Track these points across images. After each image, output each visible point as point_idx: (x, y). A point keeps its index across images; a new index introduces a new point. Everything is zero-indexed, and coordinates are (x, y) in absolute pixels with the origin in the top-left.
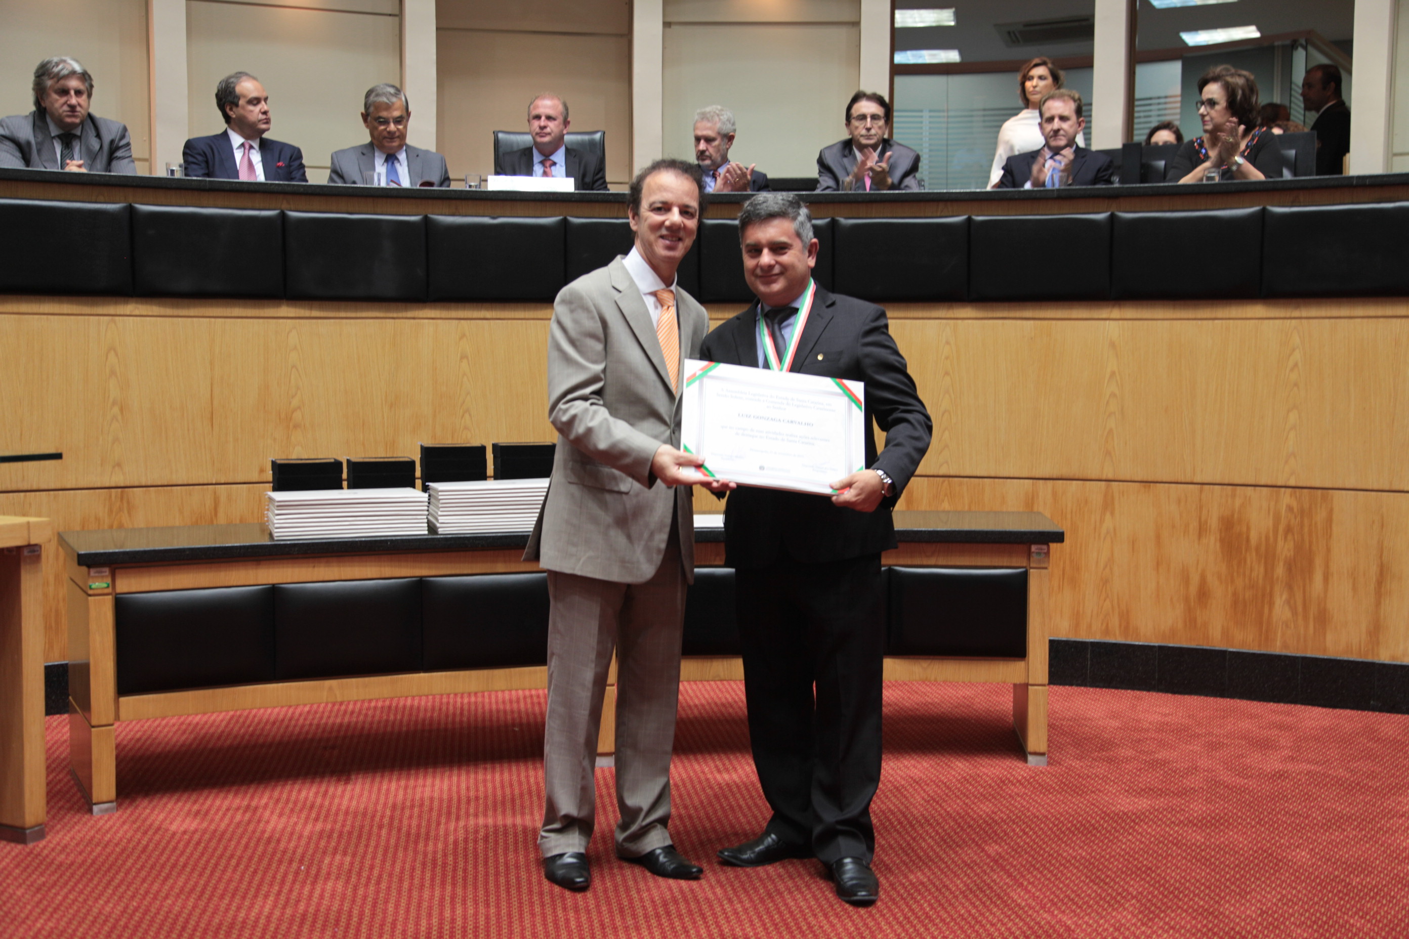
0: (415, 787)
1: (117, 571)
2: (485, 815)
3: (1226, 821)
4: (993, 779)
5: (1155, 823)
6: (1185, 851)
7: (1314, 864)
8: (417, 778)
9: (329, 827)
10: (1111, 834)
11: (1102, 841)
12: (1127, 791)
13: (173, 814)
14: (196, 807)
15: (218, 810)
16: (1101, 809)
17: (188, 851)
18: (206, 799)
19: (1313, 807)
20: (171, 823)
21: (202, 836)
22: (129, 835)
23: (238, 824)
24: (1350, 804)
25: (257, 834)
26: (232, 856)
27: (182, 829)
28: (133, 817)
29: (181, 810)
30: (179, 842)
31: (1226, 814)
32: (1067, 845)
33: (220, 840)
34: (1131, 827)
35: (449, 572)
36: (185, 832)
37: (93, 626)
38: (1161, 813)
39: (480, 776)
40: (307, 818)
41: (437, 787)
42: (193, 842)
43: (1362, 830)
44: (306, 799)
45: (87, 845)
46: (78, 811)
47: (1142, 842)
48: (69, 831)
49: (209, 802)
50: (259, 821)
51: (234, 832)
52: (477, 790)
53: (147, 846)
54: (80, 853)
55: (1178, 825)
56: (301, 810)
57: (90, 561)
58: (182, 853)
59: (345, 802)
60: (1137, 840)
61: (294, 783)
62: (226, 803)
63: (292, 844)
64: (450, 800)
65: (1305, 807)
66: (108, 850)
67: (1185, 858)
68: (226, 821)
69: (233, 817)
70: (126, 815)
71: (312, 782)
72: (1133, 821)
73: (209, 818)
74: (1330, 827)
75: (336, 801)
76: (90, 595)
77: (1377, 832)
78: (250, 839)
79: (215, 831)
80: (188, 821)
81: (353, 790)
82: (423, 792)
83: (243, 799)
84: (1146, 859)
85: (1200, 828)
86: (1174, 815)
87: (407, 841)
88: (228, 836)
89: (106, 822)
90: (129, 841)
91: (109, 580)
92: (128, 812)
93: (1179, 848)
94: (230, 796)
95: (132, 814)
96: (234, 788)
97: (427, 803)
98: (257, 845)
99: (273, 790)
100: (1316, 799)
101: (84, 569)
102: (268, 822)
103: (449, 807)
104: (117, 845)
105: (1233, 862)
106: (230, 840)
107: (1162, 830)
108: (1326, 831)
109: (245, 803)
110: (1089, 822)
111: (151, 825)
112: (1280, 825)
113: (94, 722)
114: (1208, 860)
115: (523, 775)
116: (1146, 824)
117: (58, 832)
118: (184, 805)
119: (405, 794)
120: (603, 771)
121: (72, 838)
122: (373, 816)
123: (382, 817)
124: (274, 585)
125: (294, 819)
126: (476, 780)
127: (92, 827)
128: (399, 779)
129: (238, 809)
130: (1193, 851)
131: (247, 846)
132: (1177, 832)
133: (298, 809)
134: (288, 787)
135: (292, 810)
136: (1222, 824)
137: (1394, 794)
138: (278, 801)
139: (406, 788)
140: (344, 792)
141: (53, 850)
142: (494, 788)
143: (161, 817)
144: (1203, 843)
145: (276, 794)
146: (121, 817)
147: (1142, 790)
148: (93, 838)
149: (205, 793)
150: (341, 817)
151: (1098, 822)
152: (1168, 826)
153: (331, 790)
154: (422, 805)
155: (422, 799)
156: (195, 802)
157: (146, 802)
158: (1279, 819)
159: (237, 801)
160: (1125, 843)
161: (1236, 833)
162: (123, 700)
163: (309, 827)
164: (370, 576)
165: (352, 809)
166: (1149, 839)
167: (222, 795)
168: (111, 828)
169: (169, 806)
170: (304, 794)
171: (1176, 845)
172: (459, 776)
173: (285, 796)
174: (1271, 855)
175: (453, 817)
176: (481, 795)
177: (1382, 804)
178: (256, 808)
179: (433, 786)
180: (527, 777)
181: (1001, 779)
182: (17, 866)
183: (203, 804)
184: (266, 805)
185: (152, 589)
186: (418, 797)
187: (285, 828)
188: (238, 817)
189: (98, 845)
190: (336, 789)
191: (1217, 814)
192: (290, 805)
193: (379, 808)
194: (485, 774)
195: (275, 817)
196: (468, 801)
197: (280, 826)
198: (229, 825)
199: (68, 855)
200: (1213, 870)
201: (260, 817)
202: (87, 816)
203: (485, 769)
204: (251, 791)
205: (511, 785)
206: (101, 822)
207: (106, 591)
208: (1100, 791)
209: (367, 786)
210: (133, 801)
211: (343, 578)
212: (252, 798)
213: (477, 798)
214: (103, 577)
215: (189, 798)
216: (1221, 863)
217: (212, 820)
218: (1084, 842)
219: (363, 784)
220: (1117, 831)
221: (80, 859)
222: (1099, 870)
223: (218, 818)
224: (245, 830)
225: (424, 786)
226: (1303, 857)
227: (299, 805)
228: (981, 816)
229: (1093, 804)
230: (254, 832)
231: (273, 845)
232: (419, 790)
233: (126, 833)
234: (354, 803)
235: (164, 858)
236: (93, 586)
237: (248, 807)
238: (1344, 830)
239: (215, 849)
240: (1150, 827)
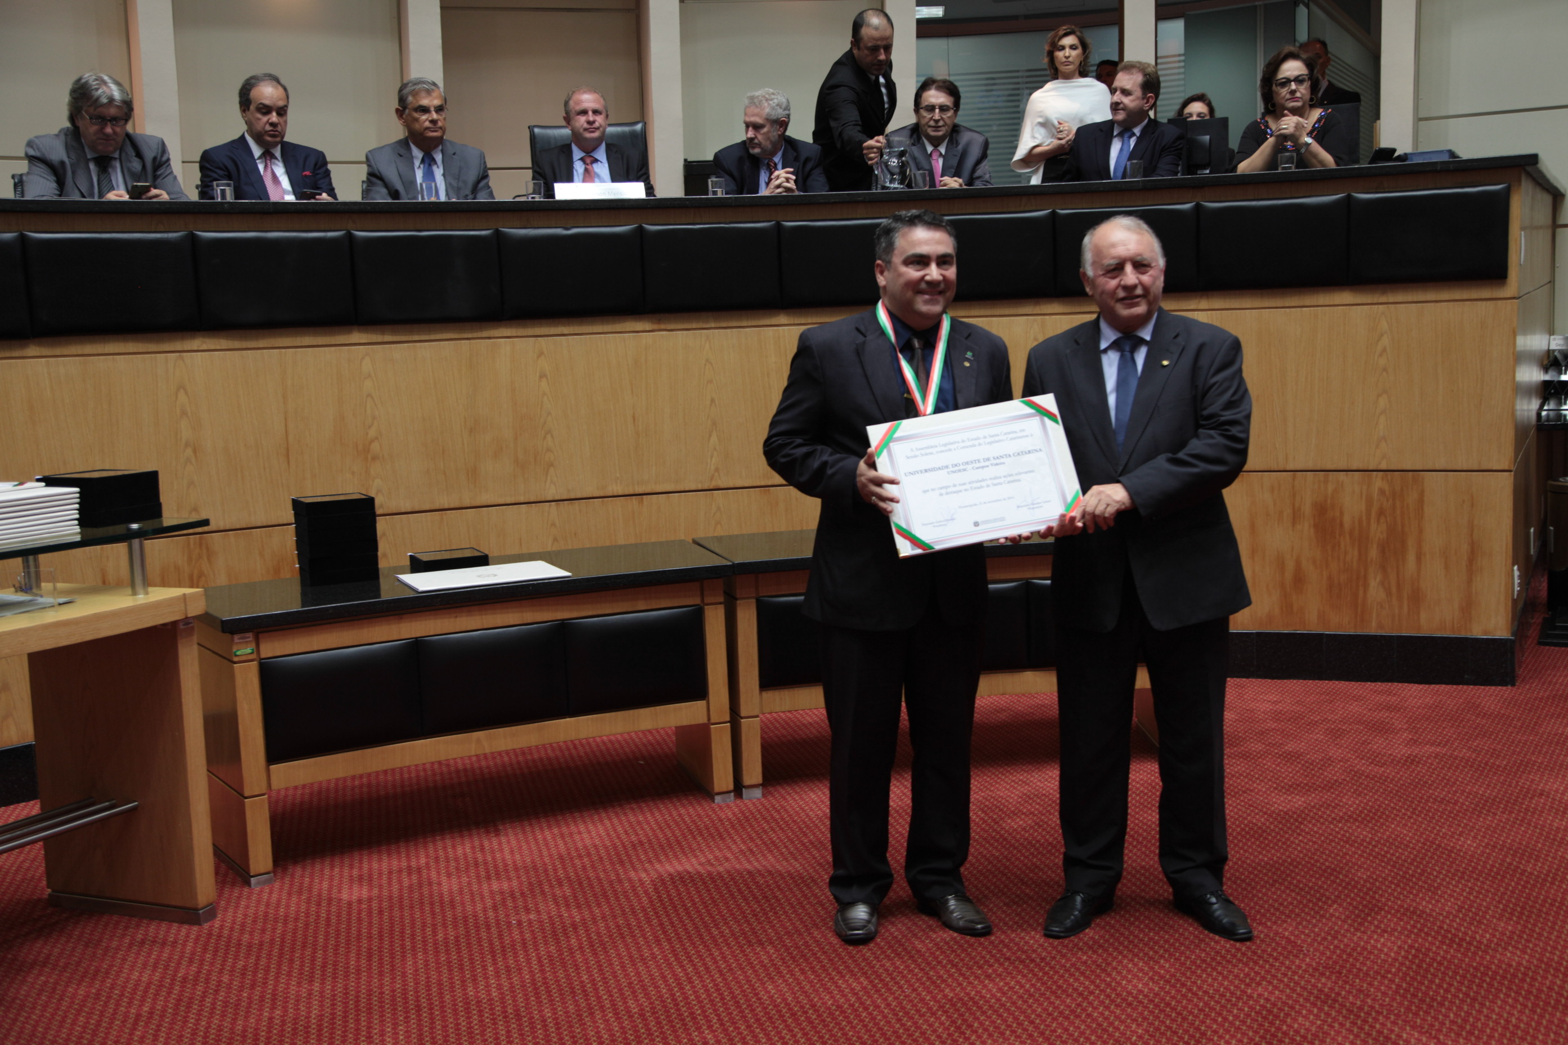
0: (571, 834)
1: (261, 635)
2: (660, 861)
3: (1383, 813)
4: (1142, 785)
5: (1318, 821)
6: (1358, 848)
7: (1483, 852)
8: (568, 826)
9: (505, 886)
10: (1282, 836)
11: (1276, 844)
12: (1276, 789)
13: (336, 882)
14: (355, 872)
15: (380, 874)
16: (1261, 811)
17: (375, 920)
18: (361, 862)
19: (1456, 792)
20: (339, 892)
21: (380, 902)
22: (303, 908)
23: (411, 886)
24: (1488, 785)
25: (436, 898)
26: (424, 925)
27: (355, 898)
28: (295, 889)
29: (341, 876)
30: (359, 912)
31: (1380, 806)
32: (1246, 851)
33: (401, 908)
34: (1297, 827)
35: (590, 613)
36: (360, 901)
37: (240, 695)
38: (1319, 810)
39: (632, 819)
40: (478, 876)
41: (594, 834)
42: (375, 912)
43: (1511, 812)
44: (465, 855)
45: (265, 923)
46: (233, 884)
47: (1315, 843)
48: (237, 907)
49: (365, 866)
50: (430, 884)
51: (411, 898)
52: (637, 835)
53: (328, 920)
54: (263, 931)
55: (1340, 822)
56: (467, 869)
57: (234, 628)
58: (370, 923)
59: (508, 857)
60: (1309, 840)
61: (443, 839)
62: (385, 865)
63: (479, 907)
64: (615, 848)
65: (1449, 792)
66: (291, 926)
67: (1361, 856)
68: (395, 888)
69: (400, 882)
70: (286, 887)
71: (462, 836)
72: (1296, 820)
73: (375, 883)
74: (1481, 812)
75: (498, 855)
76: (235, 663)
77: (1526, 814)
78: (432, 904)
79: (390, 898)
80: (355, 887)
81: (509, 842)
82: (582, 839)
83: (400, 861)
84: (1326, 860)
85: (1362, 823)
86: (1332, 812)
87: (595, 895)
88: (406, 902)
89: (271, 893)
90: (307, 915)
91: (254, 645)
92: (287, 880)
93: (1352, 845)
94: (385, 857)
95: (292, 885)
96: (384, 848)
97: (593, 851)
98: (443, 910)
99: (426, 847)
100: (1455, 783)
101: (228, 635)
102: (439, 884)
103: (618, 854)
104: (296, 919)
105: (1409, 857)
106: (412, 907)
107: (1327, 827)
108: (1479, 816)
109: (404, 864)
110: (1255, 824)
111: (320, 895)
112: (1434, 814)
113: (247, 794)
114: (1384, 856)
115: (675, 813)
116: (1310, 822)
117: (226, 909)
118: (341, 871)
119: (566, 844)
120: (754, 804)
121: (245, 915)
122: (546, 870)
123: (555, 870)
124: (416, 638)
125: (465, 879)
126: (629, 821)
127: (259, 902)
128: (550, 827)
129: (400, 871)
130: (1366, 847)
131: (433, 913)
132: (1341, 829)
133: (462, 866)
134: (440, 844)
135: (457, 869)
136: (1380, 817)
137: (1523, 772)
138: (437, 859)
139: (562, 836)
140: (500, 844)
141: (232, 929)
142: (654, 831)
143: (325, 885)
144: (1372, 839)
145: (431, 851)
146: (281, 889)
147: (1291, 786)
148: (266, 915)
149: (356, 856)
150: (512, 874)
151: (1264, 824)
152: (1331, 823)
153: (486, 843)
154: (589, 855)
155: (585, 847)
156: (351, 867)
157: (299, 871)
158: (1430, 807)
159: (395, 863)
160: (1298, 845)
161: (1397, 825)
162: (273, 767)
163: (485, 886)
164: (512, 623)
165: (519, 863)
166: (1319, 838)
167: (375, 857)
168: (279, 901)
169: (327, 871)
170: (460, 851)
171: (1346, 842)
172: (610, 819)
173: (441, 853)
174: (1439, 846)
175: (628, 866)
176: (644, 839)
177: (1518, 782)
178: (419, 870)
179: (589, 832)
180: (680, 815)
181: (1150, 784)
182: (205, 950)
183: (361, 868)
184: (427, 864)
185: (297, 651)
186: (580, 845)
187: (461, 891)
188: (406, 882)
189: (276, 920)
190: (491, 843)
191: (1372, 807)
192: (453, 864)
193: (547, 860)
194: (635, 815)
195: (444, 879)
196: (634, 847)
197: (455, 888)
198: (401, 890)
199: (251, 934)
200: (1394, 867)
201: (429, 878)
202: (246, 890)
203: (632, 809)
204: (403, 849)
205: (669, 827)
206: (265, 896)
207: (251, 657)
208: (1251, 791)
209: (521, 836)
210: (285, 870)
211: (486, 626)
212: (408, 857)
213: (641, 843)
214: (247, 642)
215: (342, 862)
216: (1398, 858)
217: (381, 887)
218: (1259, 846)
219: (516, 835)
220: (1286, 833)
221: (267, 937)
222: (1288, 875)
223: (384, 881)
224: (421, 894)
225: (580, 833)
226: (1470, 845)
227: (462, 862)
228: (1150, 826)
229: (1251, 806)
230: (431, 896)
231: (459, 909)
232: (577, 837)
233: (298, 904)
234: (518, 857)
235: (354, 931)
236: (238, 653)
237: (409, 867)
238: (1495, 814)
239: (402, 917)
240: (1314, 825)
